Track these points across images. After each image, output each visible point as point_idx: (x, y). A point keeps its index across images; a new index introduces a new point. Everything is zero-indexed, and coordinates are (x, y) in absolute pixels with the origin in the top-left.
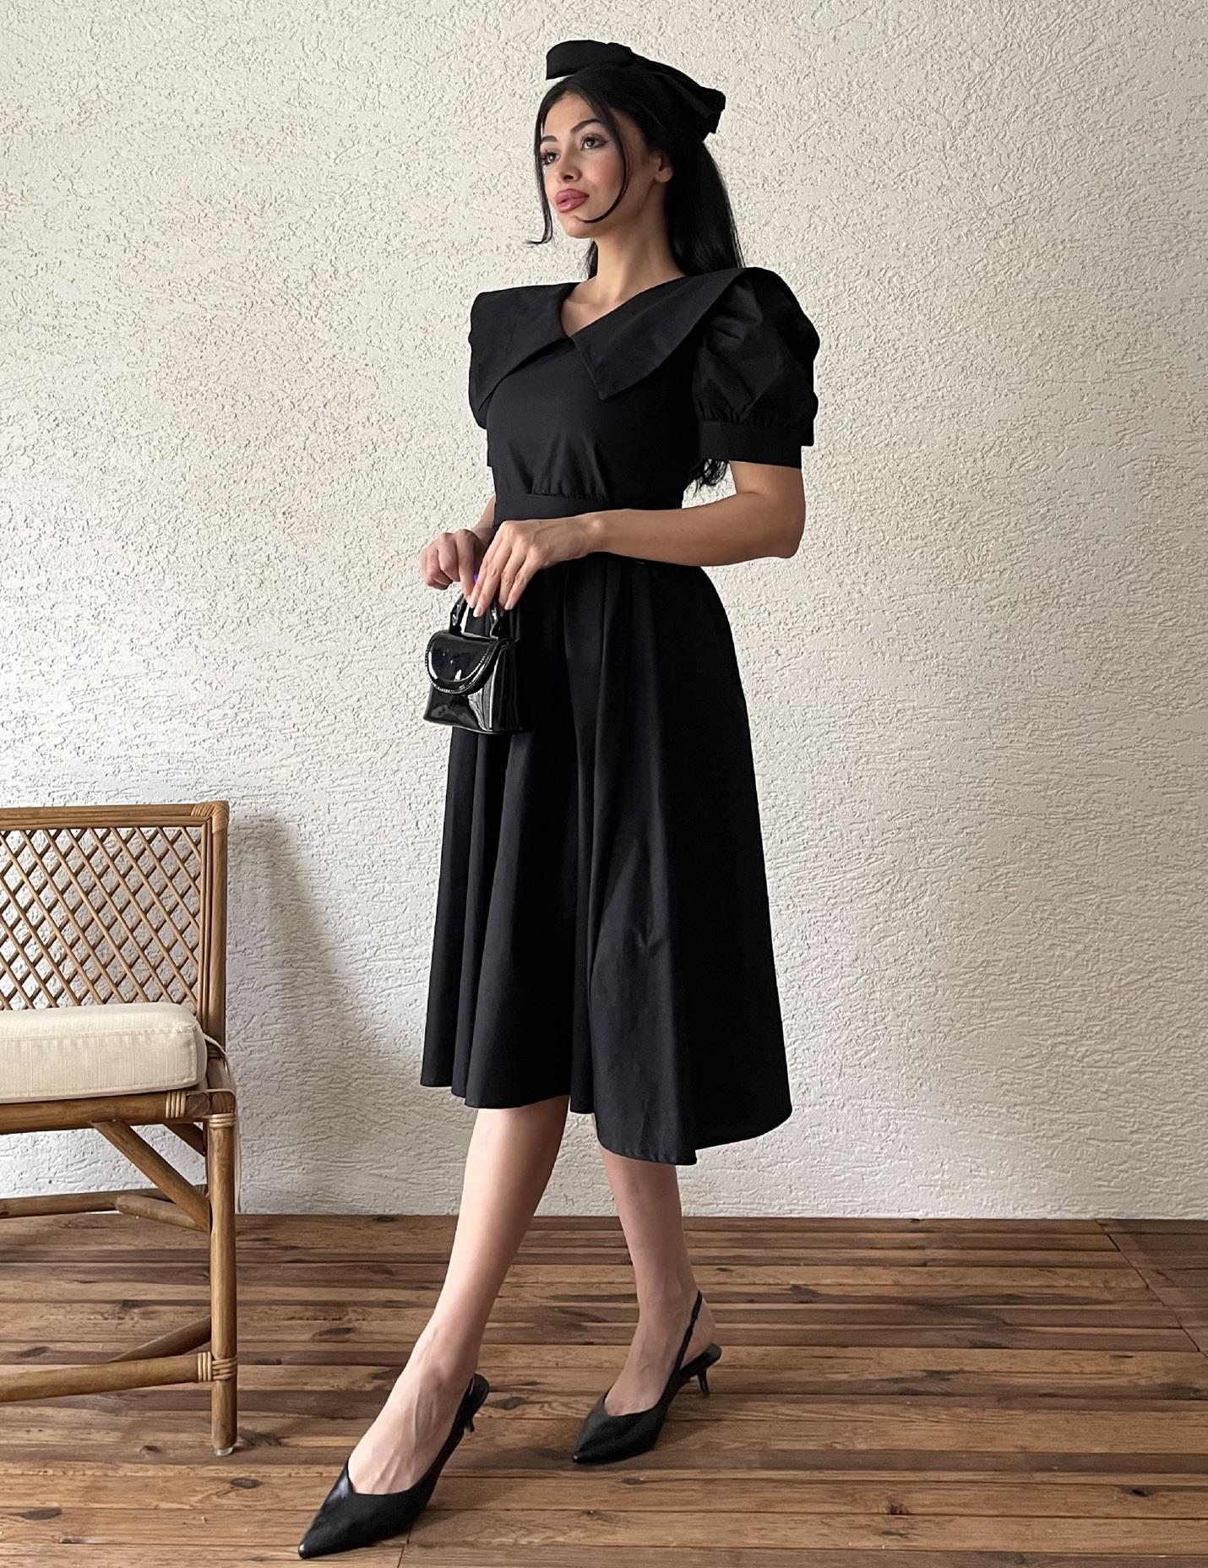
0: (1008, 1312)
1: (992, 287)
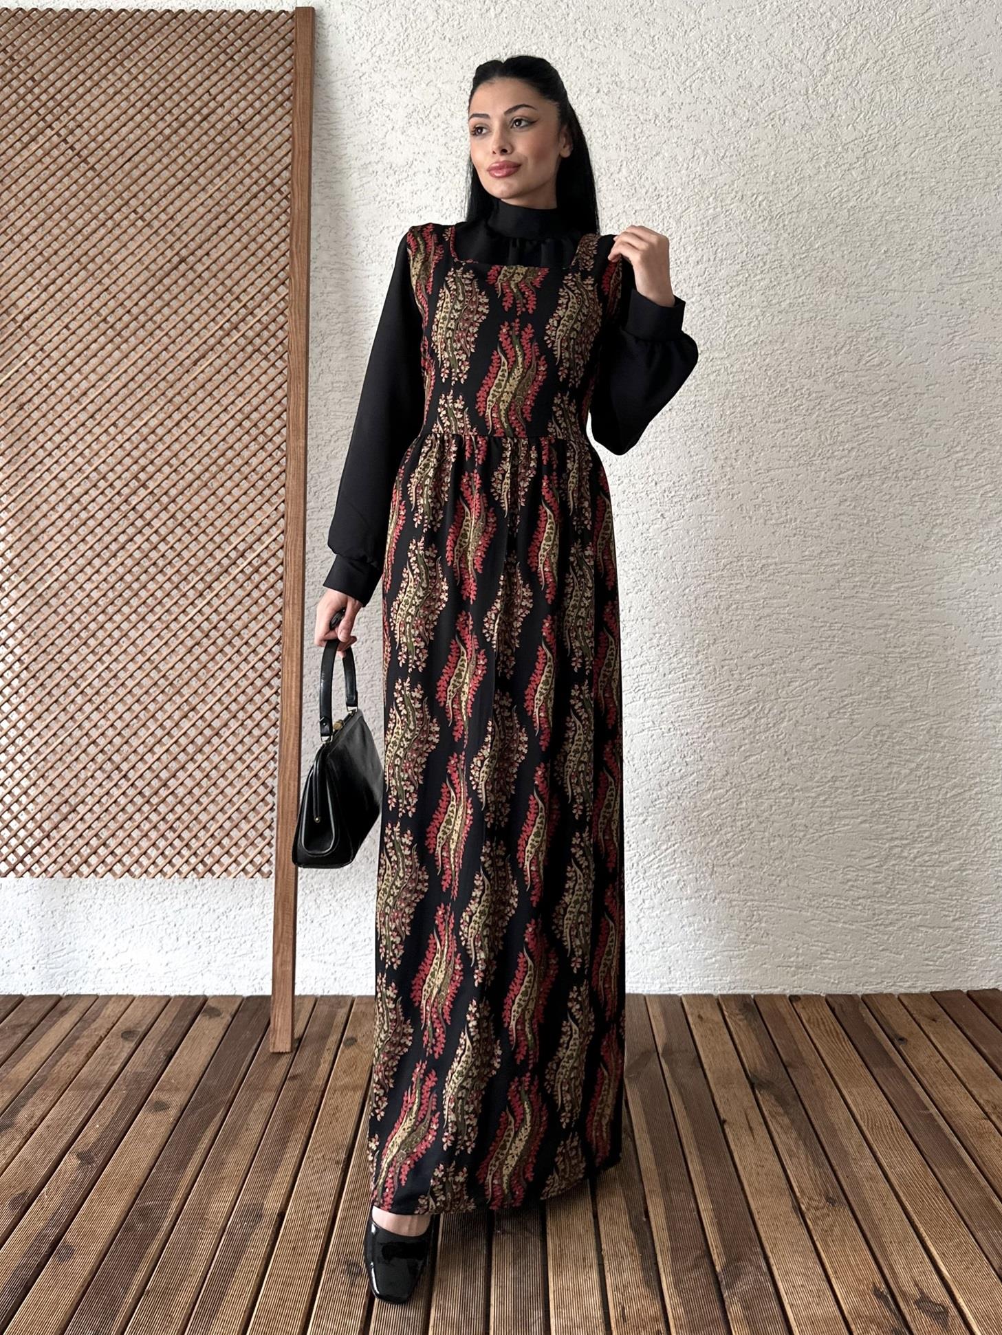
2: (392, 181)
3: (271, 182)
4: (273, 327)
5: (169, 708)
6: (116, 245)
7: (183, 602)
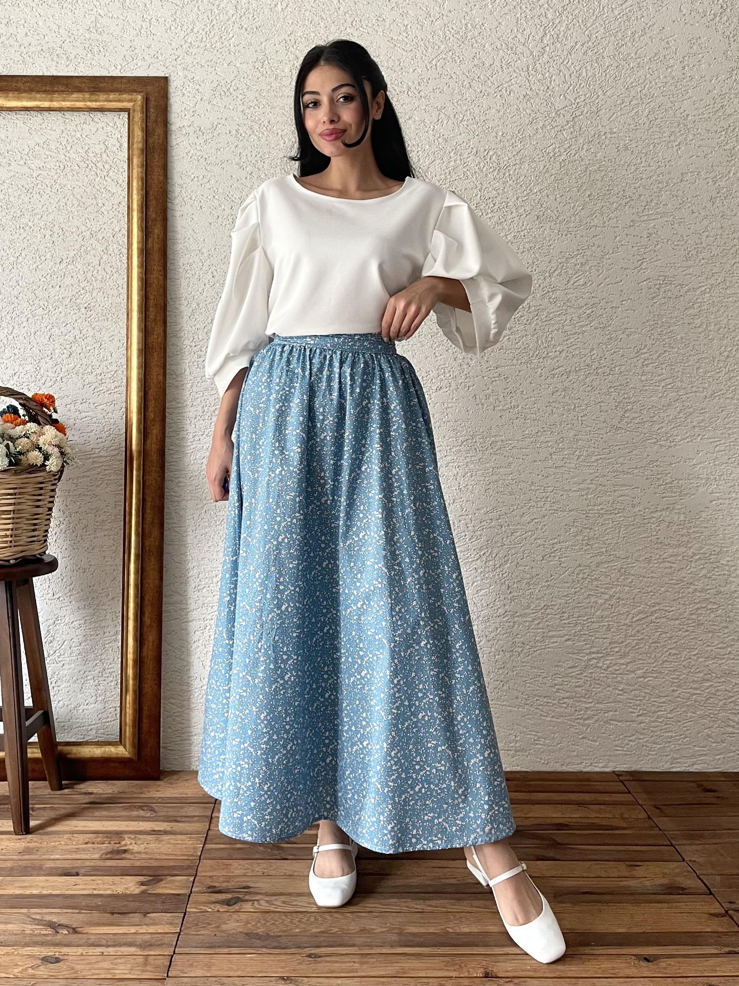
0: (559, 836)
1: (558, 163)
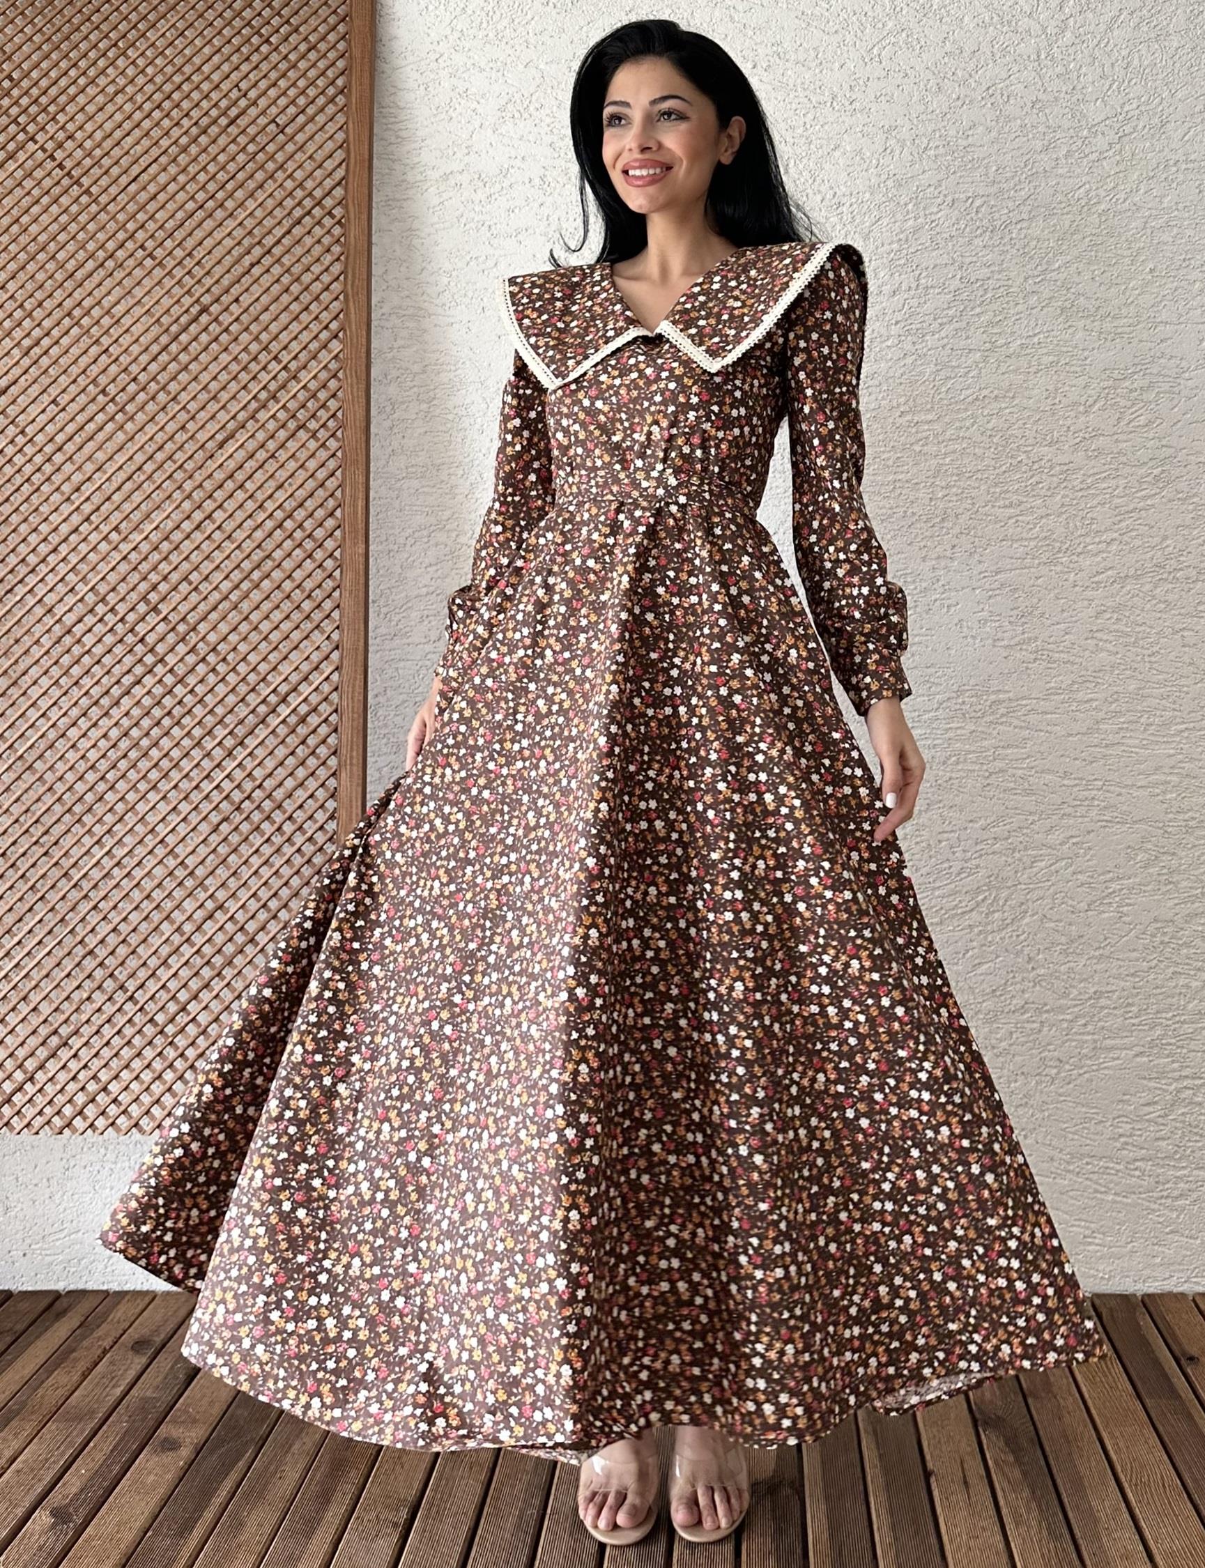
2: (481, 195)
3: (319, 203)
4: (322, 395)
5: (189, 905)
6: (117, 292)
7: (207, 764)
